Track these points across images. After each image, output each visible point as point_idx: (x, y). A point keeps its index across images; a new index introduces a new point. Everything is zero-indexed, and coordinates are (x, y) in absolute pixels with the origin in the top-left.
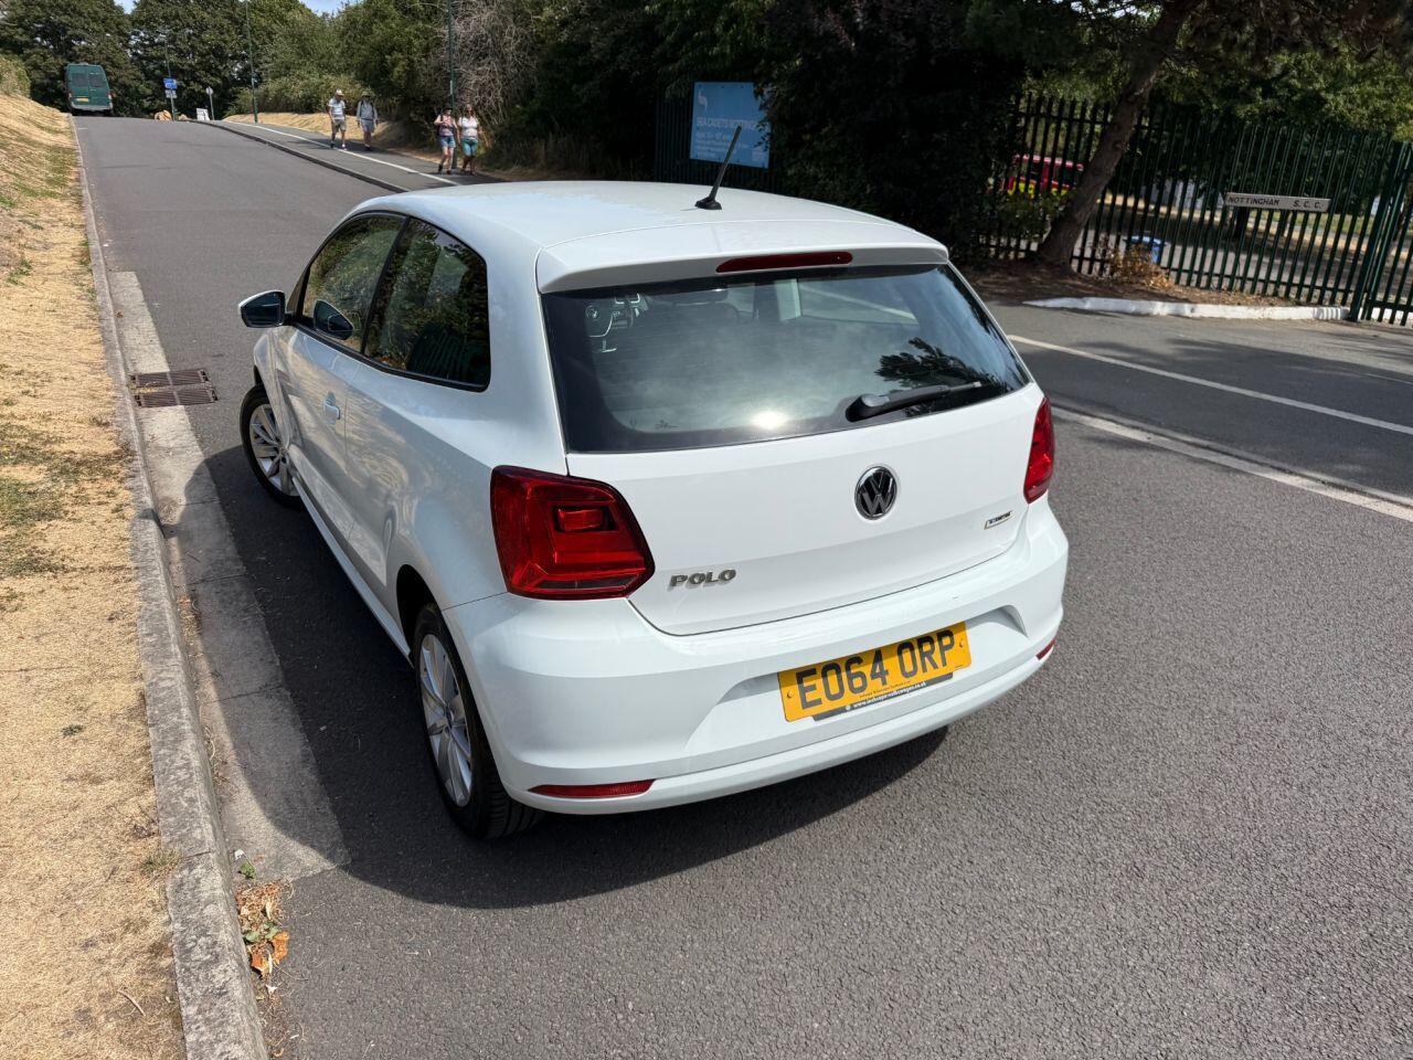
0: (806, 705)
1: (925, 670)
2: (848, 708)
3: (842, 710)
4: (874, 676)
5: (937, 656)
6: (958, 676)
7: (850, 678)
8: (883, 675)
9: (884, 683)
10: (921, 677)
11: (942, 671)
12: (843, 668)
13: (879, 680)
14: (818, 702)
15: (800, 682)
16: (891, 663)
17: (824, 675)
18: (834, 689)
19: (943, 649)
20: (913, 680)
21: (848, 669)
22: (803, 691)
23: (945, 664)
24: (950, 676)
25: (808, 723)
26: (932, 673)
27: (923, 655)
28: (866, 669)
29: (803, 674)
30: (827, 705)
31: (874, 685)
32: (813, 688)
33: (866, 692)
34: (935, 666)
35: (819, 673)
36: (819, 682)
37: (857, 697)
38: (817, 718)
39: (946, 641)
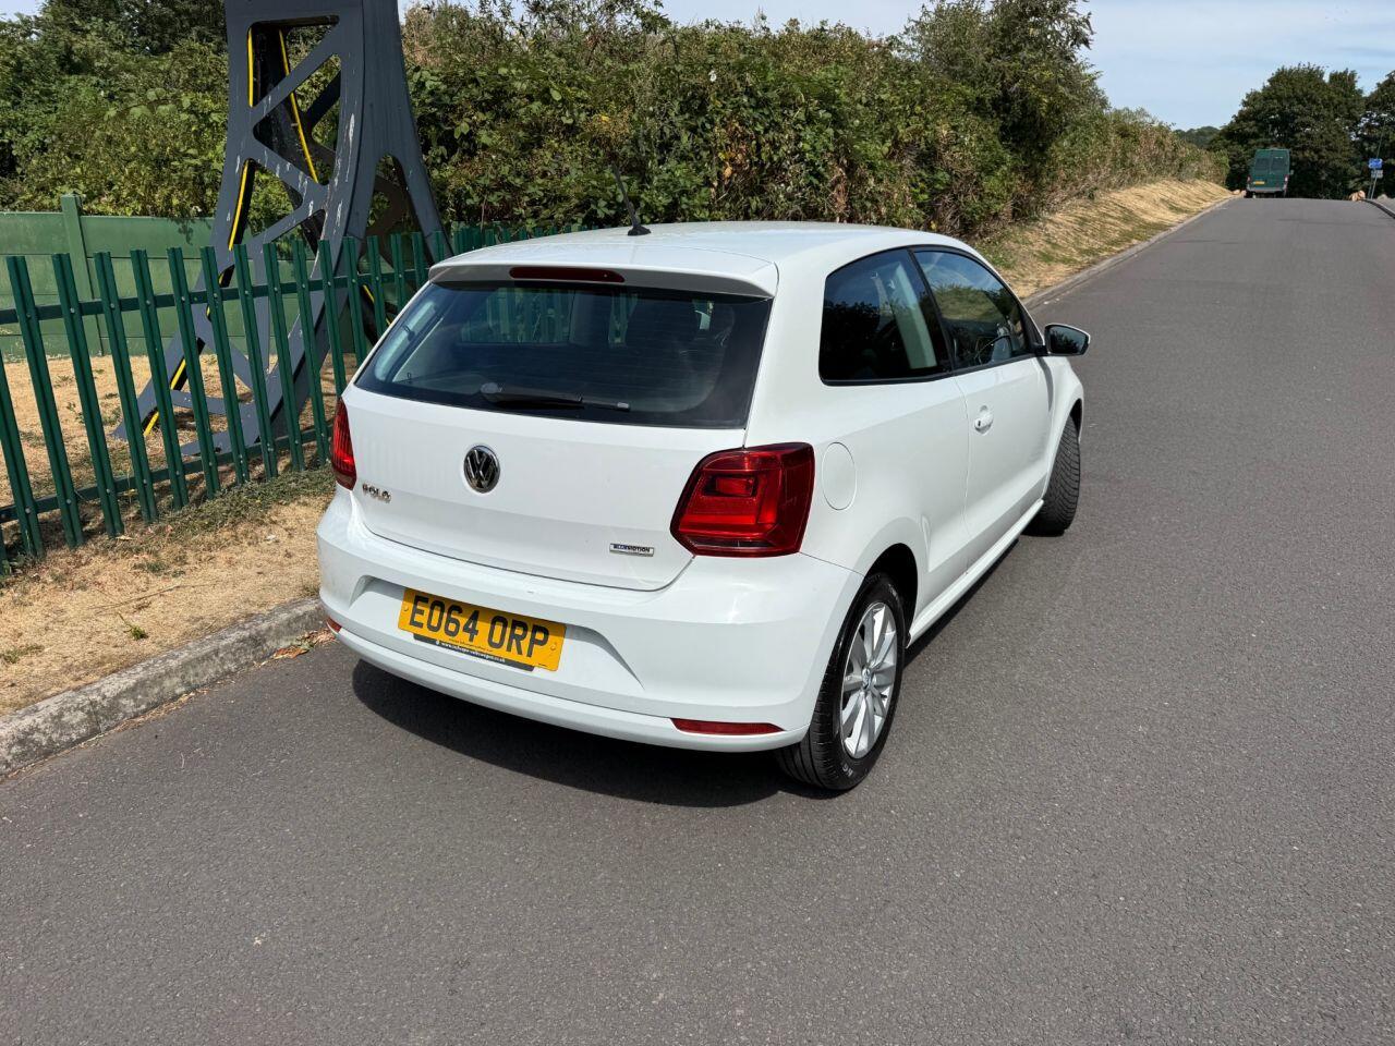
0: (413, 623)
1: (509, 649)
2: (438, 643)
3: (432, 642)
4: (466, 629)
5: (525, 644)
6: (538, 673)
7: (449, 620)
8: (473, 632)
9: (471, 640)
10: (502, 652)
11: (523, 659)
12: (446, 610)
13: (468, 635)
14: (420, 625)
15: (416, 604)
16: (483, 627)
17: (432, 608)
18: (434, 623)
19: (534, 641)
20: (496, 652)
21: (449, 613)
22: (416, 611)
23: (529, 655)
24: (530, 668)
25: (408, 637)
26: (514, 656)
27: (513, 636)
28: (463, 621)
29: (419, 598)
30: (425, 632)
31: (463, 636)
32: (421, 612)
33: (455, 638)
34: (520, 652)
35: (430, 602)
36: (427, 611)
37: (447, 638)
38: (417, 637)
39: (540, 636)
